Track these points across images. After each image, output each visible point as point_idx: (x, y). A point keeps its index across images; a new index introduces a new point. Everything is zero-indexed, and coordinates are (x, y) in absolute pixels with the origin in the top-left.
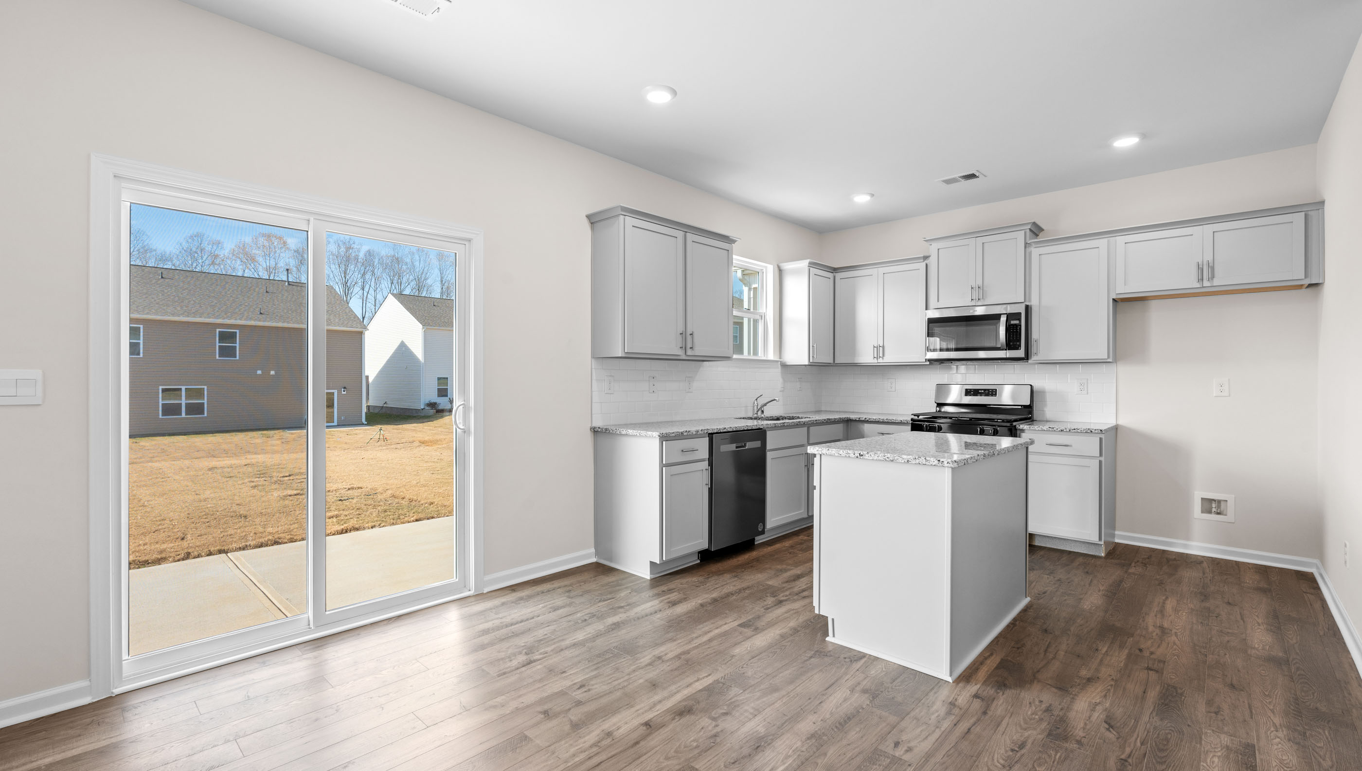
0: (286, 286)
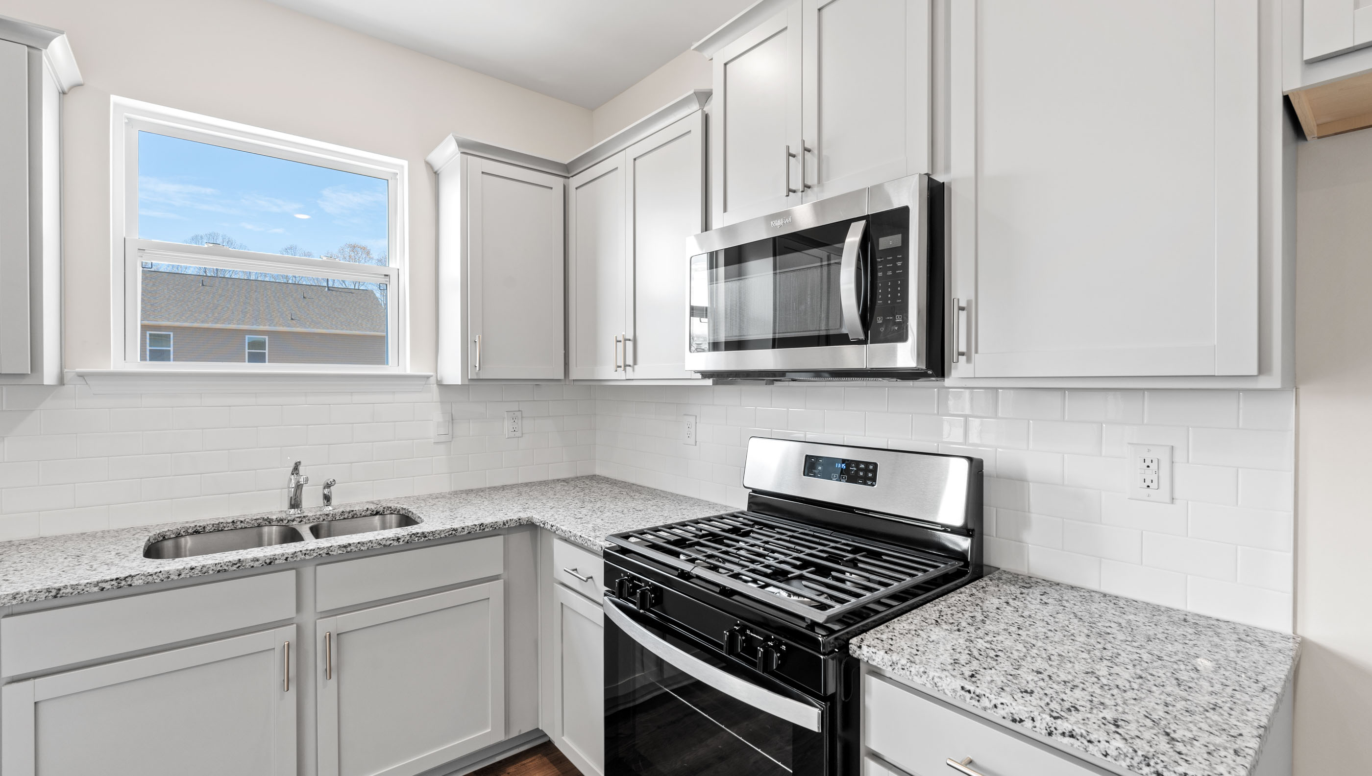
0: (325, 291)
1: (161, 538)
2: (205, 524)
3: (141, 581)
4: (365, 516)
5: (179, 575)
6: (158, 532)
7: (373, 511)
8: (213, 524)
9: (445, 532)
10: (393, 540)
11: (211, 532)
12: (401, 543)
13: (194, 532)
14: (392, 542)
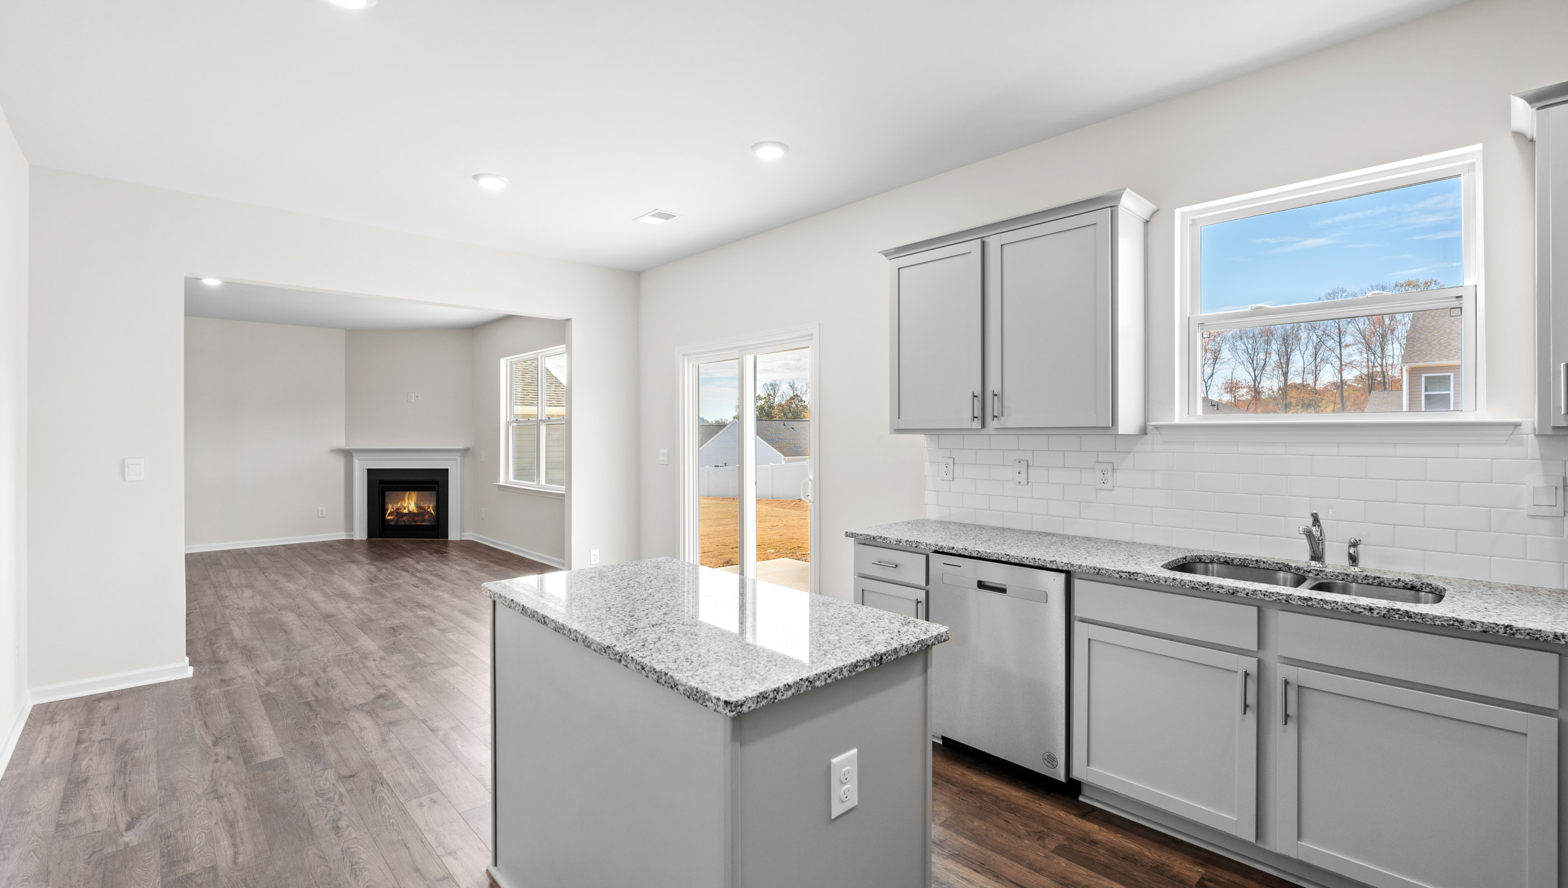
1: (1198, 560)
2: (1234, 557)
3: (1142, 579)
4: (1396, 587)
5: (1166, 582)
6: (1195, 555)
7: (1407, 584)
8: (1240, 559)
9: (1441, 619)
10: (1364, 608)
11: (1238, 565)
12: (1375, 615)
13: (1225, 562)
14: (1362, 610)
